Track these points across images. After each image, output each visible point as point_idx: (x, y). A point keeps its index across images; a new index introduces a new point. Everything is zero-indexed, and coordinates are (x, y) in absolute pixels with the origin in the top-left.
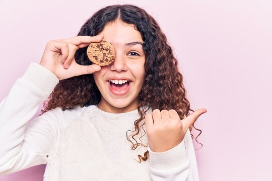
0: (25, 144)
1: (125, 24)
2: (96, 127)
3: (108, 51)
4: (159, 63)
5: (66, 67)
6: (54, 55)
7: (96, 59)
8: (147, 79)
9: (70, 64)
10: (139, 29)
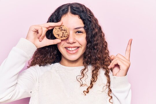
0: (18, 85)
1: (73, 15)
2: (60, 76)
3: (65, 31)
4: (94, 36)
5: (41, 40)
6: (34, 34)
7: (59, 36)
8: (88, 46)
9: (43, 39)
10: (81, 18)
